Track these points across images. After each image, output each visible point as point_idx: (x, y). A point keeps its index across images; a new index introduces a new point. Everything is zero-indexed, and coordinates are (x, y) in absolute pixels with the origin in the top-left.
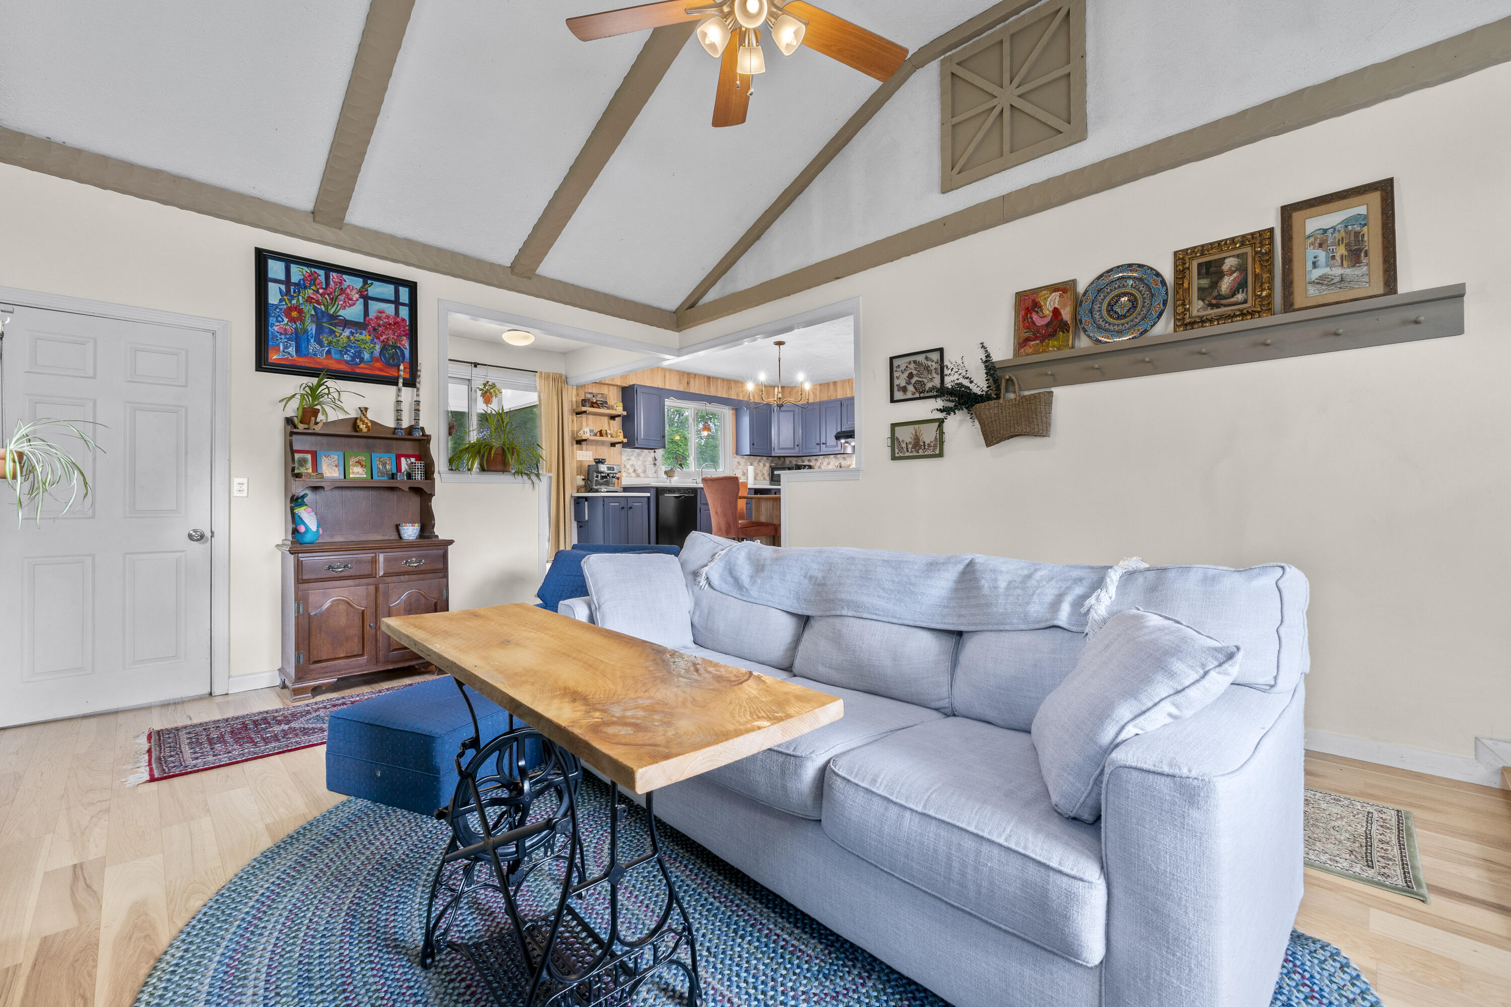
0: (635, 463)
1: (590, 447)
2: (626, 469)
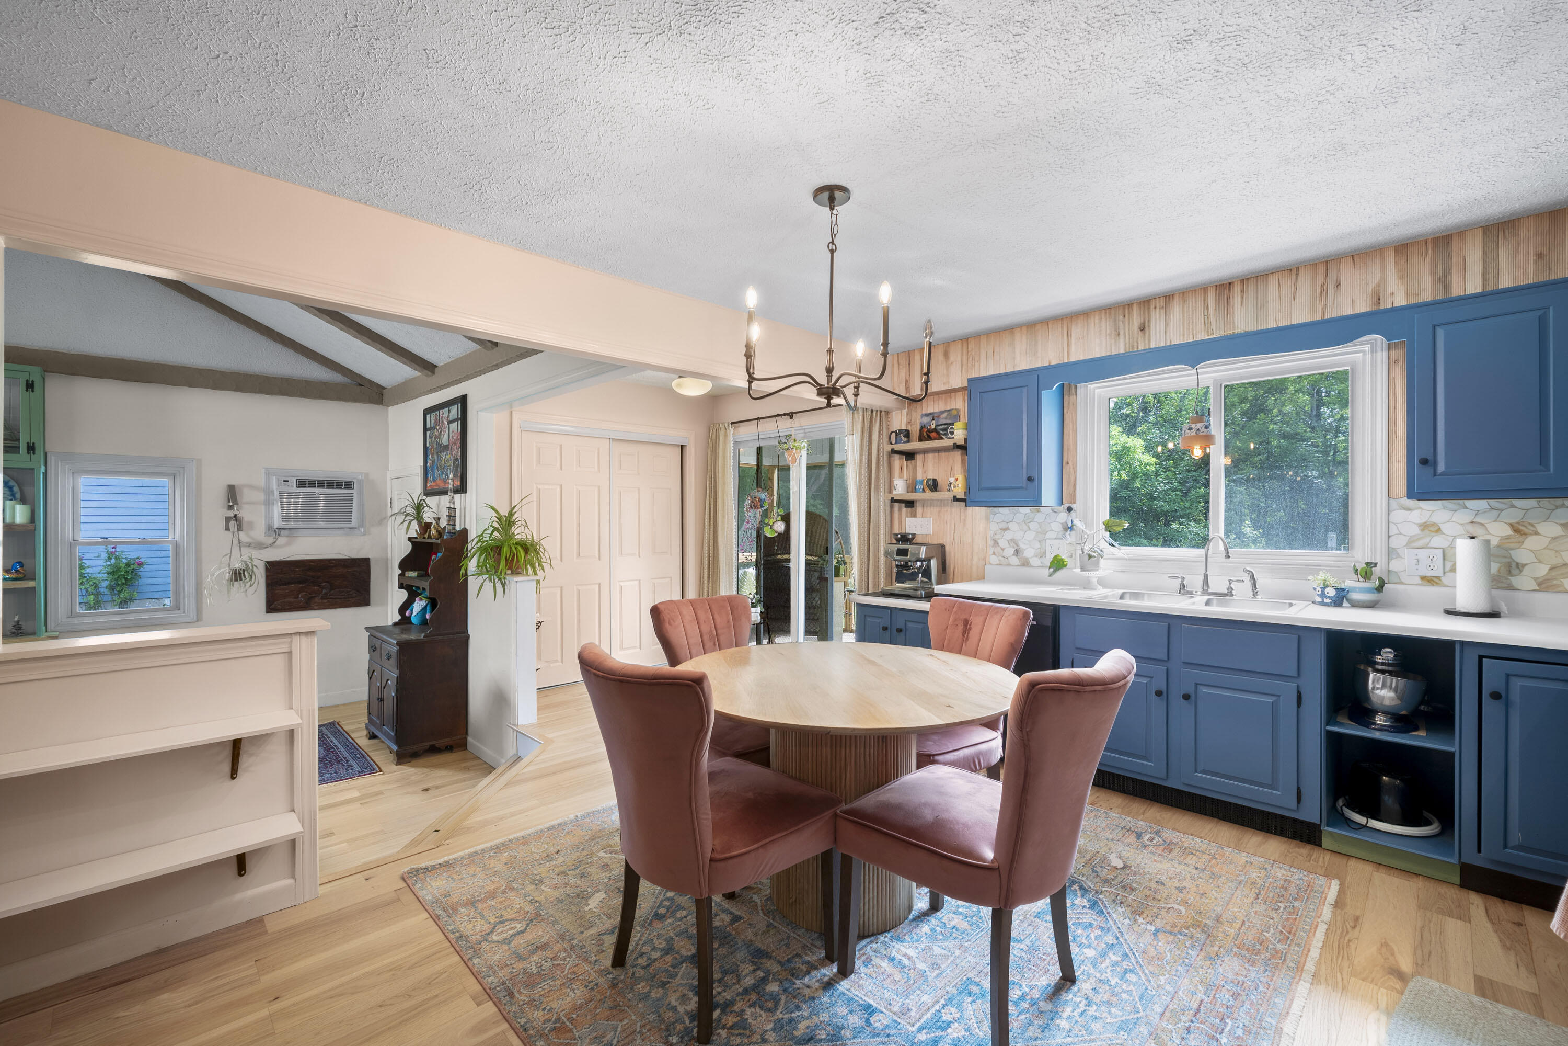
0: (1019, 535)
1: (928, 510)
2: (998, 550)
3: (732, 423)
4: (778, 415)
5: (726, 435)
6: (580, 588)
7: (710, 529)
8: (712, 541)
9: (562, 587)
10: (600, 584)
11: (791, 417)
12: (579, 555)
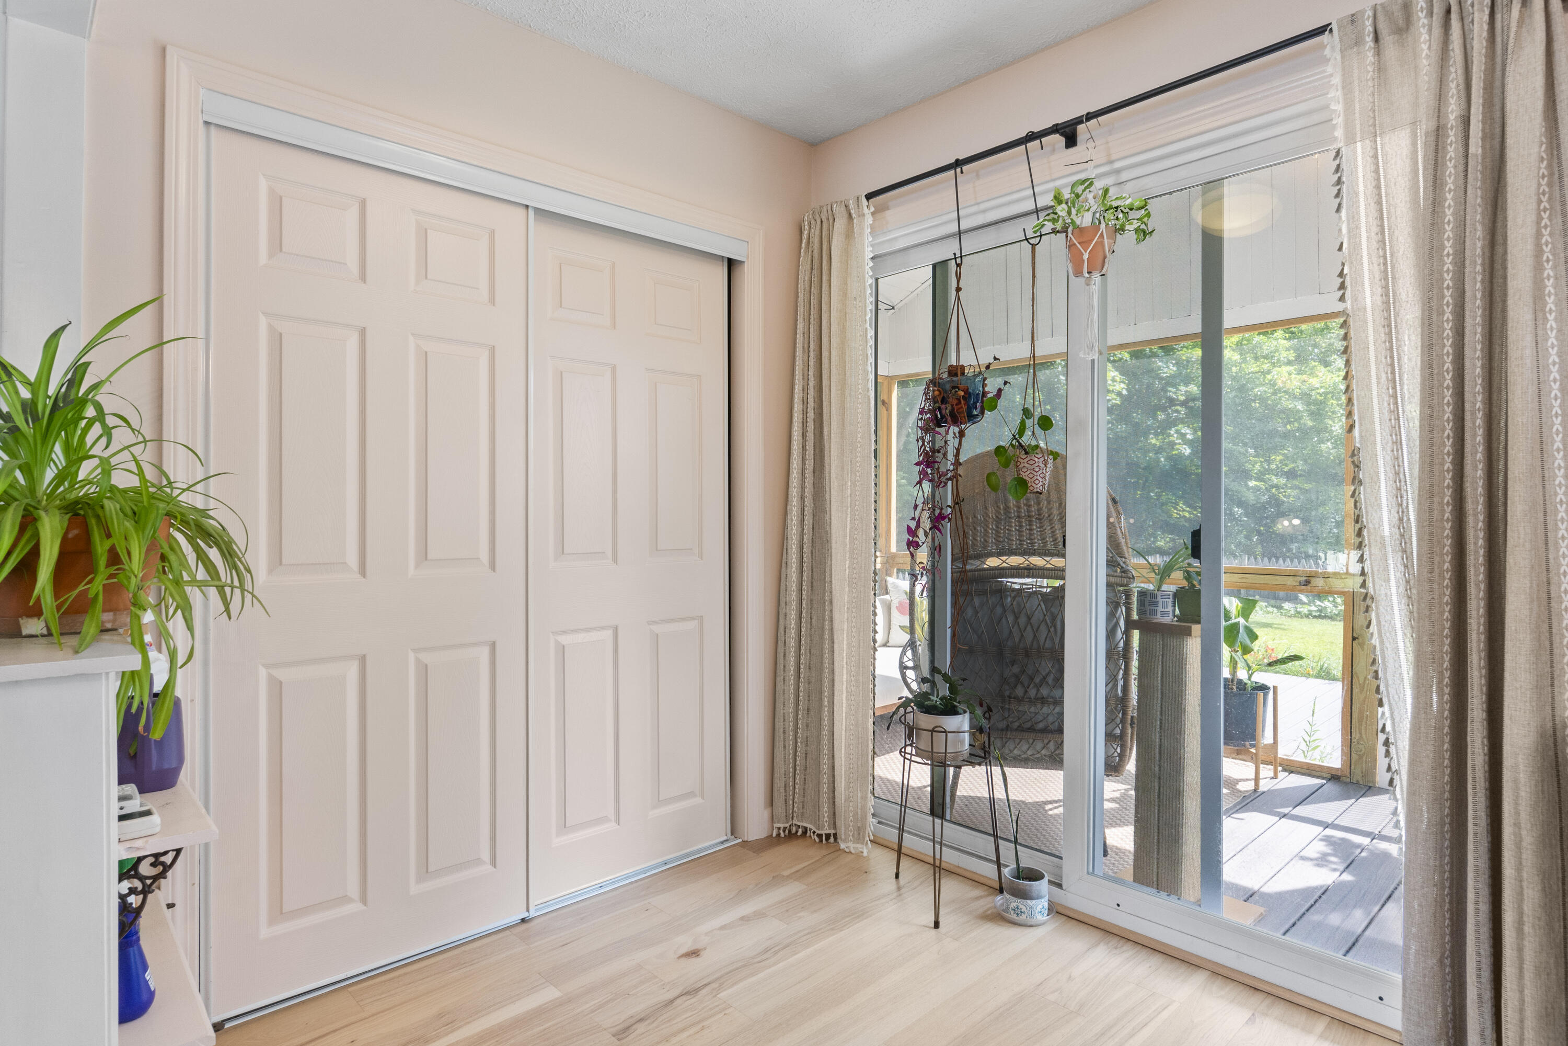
3: (869, 197)
4: (1031, 137)
5: (850, 233)
6: (426, 658)
7: (803, 488)
8: (808, 520)
9: (363, 660)
10: (493, 646)
11: (1071, 141)
12: (423, 554)
